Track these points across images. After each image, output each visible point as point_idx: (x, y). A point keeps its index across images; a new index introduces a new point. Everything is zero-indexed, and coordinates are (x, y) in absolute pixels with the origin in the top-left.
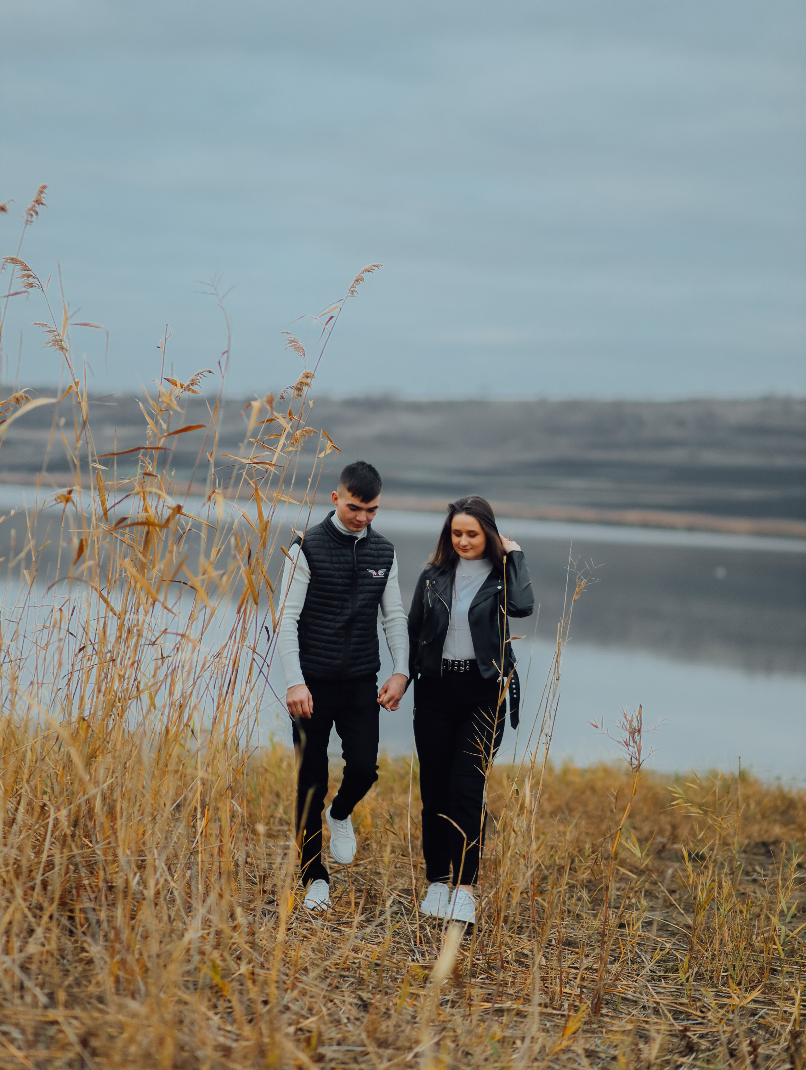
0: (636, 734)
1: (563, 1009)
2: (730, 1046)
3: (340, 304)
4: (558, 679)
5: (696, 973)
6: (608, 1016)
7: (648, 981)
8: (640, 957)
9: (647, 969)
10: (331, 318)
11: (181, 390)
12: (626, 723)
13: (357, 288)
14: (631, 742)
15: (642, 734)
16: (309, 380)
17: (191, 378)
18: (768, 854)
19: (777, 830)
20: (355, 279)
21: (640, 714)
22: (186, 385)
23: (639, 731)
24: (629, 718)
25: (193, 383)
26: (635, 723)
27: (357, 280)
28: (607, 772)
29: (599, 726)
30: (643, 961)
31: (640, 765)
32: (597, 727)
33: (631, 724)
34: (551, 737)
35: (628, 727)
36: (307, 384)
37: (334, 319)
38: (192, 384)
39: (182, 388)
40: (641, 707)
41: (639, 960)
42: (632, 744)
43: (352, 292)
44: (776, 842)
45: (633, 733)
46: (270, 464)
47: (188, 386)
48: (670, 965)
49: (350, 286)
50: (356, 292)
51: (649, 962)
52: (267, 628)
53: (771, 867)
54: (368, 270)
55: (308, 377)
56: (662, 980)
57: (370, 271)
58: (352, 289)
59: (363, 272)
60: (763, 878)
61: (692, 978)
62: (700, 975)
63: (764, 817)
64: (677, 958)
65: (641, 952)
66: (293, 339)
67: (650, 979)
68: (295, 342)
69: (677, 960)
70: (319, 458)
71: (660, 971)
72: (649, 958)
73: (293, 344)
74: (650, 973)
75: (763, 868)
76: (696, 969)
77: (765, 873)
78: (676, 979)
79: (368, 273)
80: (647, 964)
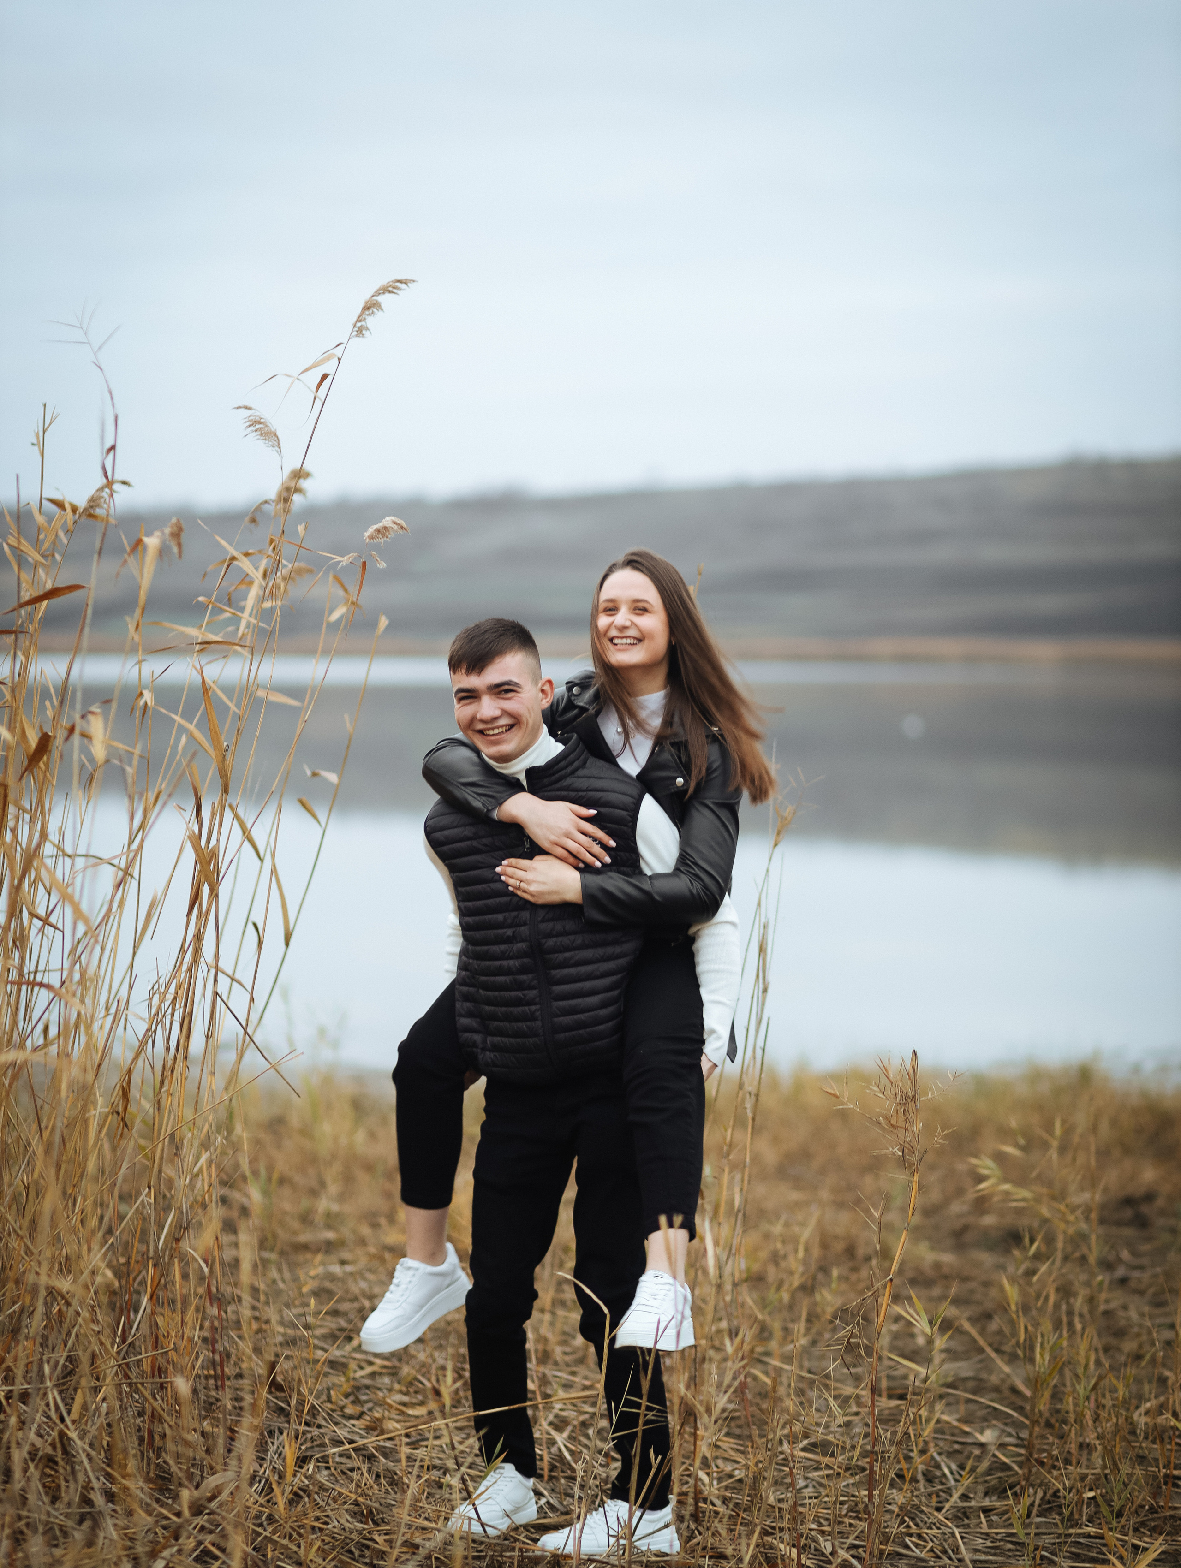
8: (938, 1466)
9: (956, 1495)
10: (325, 377)
11: (75, 518)
13: (370, 321)
16: (302, 484)
18: (1142, 1222)
19: (1149, 1174)
20: (362, 305)
22: (81, 508)
25: (94, 503)
27: (367, 308)
30: (944, 1475)
36: (298, 489)
37: (329, 379)
38: (92, 506)
39: (75, 513)
41: (938, 1473)
43: (360, 330)
44: (1149, 1197)
47: (86, 509)
48: (993, 1480)
49: (355, 319)
50: (367, 329)
51: (958, 1477)
52: (255, 926)
53: (1145, 1247)
54: (386, 290)
55: (299, 478)
56: (982, 1516)
57: (390, 292)
58: (359, 324)
59: (378, 293)
60: (1136, 1274)
61: (1035, 1511)
62: (1049, 1502)
63: (1127, 1150)
64: (1005, 1464)
65: (940, 1454)
66: (257, 419)
67: (959, 1515)
68: (260, 423)
69: (1006, 1467)
70: (328, 624)
71: (975, 1493)
72: (954, 1467)
73: (257, 426)
74: (961, 1504)
75: (1134, 1253)
76: (1040, 1494)
77: (1136, 1262)
78: (1006, 1512)
79: (387, 295)
80: (952, 1483)
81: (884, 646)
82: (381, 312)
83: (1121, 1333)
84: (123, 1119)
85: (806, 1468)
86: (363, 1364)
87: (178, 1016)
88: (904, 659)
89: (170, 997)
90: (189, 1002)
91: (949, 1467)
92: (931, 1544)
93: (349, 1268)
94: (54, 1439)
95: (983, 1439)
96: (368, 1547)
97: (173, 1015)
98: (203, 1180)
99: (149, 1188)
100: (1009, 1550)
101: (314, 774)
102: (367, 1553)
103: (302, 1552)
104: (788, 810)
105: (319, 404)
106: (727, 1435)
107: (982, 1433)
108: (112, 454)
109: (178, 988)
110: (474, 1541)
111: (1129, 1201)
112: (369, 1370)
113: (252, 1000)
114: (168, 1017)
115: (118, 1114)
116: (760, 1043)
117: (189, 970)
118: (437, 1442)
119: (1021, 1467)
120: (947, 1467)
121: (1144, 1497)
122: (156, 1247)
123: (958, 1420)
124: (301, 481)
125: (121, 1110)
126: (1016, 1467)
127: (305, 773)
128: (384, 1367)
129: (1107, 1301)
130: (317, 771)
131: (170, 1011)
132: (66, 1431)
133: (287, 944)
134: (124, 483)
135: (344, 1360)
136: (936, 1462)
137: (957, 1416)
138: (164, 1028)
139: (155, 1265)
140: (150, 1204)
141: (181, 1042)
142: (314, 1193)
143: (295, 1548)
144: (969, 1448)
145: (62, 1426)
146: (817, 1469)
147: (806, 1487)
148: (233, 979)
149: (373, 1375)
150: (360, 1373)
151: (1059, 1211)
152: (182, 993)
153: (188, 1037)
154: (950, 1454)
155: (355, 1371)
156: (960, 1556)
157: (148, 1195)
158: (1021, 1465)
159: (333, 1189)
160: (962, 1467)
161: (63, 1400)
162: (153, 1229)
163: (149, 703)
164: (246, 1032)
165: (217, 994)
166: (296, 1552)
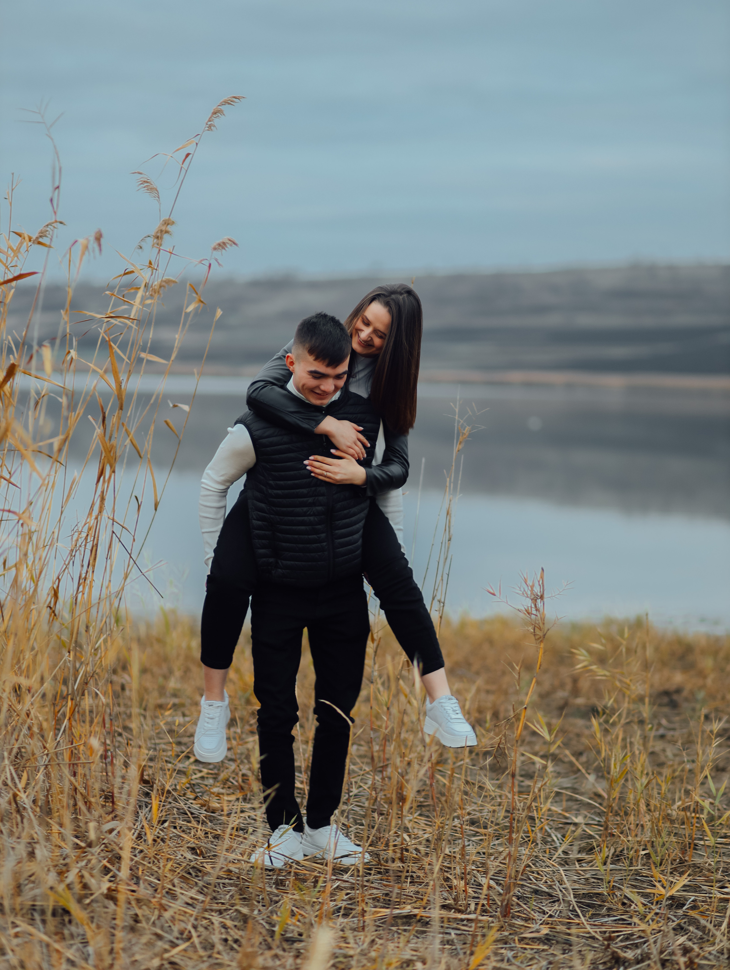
0: (539, 601)
1: (469, 910)
2: (662, 956)
3: (196, 140)
4: (449, 540)
5: (613, 855)
6: (519, 917)
7: (561, 865)
8: (550, 836)
9: (560, 851)
10: (188, 155)
11: (30, 244)
12: (526, 589)
13: (216, 122)
14: (534, 609)
15: (545, 600)
16: (169, 228)
17: (39, 230)
18: (674, 705)
19: (678, 678)
20: (212, 111)
21: (542, 578)
22: (34, 238)
23: (542, 597)
24: (530, 583)
25: (42, 234)
26: (537, 590)
27: (215, 113)
28: (504, 623)
29: (497, 593)
30: (553, 841)
31: (544, 635)
32: (494, 595)
33: (532, 590)
34: (444, 603)
35: (529, 593)
36: (167, 232)
37: (190, 156)
38: (41, 236)
39: (30, 241)
40: (543, 570)
41: (549, 839)
42: (534, 612)
43: (210, 127)
44: (678, 691)
45: (534, 600)
46: (128, 318)
47: (37, 238)
48: (583, 844)
49: (207, 120)
50: (214, 126)
51: (561, 842)
52: (136, 497)
53: (677, 719)
54: (226, 103)
55: (168, 224)
56: (577, 863)
57: (229, 104)
58: (209, 123)
59: (222, 104)
60: (671, 733)
61: (609, 861)
62: (618, 856)
63: (664, 664)
64: (590, 835)
65: (550, 829)
66: (146, 180)
67: (562, 863)
68: (147, 182)
69: (591, 837)
70: (186, 313)
71: (572, 851)
72: (559, 836)
73: (146, 184)
74: (562, 856)
75: (669, 721)
76: (612, 850)
77: (671, 726)
78: (591, 861)
79: (227, 105)
80: (558, 844)
81: (517, 376)
82: (223, 117)
83: (661, 765)
84: (54, 612)
85: (468, 835)
86: (196, 772)
87: (89, 546)
88: (528, 385)
89: (84, 535)
90: (96, 538)
91: (556, 836)
92: (545, 878)
93: (187, 719)
94: (10, 799)
95: (576, 820)
96: (200, 871)
97: (85, 545)
98: (101, 653)
99: (69, 652)
100: (593, 882)
101: (175, 406)
102: (200, 874)
103: (160, 871)
104: (467, 429)
105: (183, 171)
106: (420, 815)
107: (576, 817)
108: (57, 190)
109: (90, 529)
110: (266, 870)
111: (666, 693)
112: (199, 775)
113: (134, 540)
114: (82, 549)
115: (51, 608)
116: (446, 571)
117: (96, 518)
118: (242, 815)
119: (600, 837)
120: (555, 836)
121: (677, 853)
122: (73, 688)
123: (562, 810)
124: (169, 227)
125: (52, 606)
126: (597, 837)
127: (169, 405)
128: (208, 774)
129: (653, 746)
130: (176, 404)
131: (84, 543)
132: (18, 793)
133: (156, 509)
134: (61, 223)
135: (185, 770)
136: (548, 833)
137: (561, 808)
138: (80, 554)
139: (72, 699)
140: (70, 661)
141: (91, 562)
142: (166, 678)
143: (156, 869)
144: (568, 826)
145: (15, 790)
146: (474, 836)
147: (469, 845)
148: (123, 527)
149: (202, 778)
150: (194, 777)
151: (626, 683)
152: (92, 532)
153: (95, 559)
154: (557, 829)
155: (192, 775)
156: (564, 886)
157: (69, 656)
158: (600, 836)
159: (178, 674)
160: (564, 836)
161: (16, 771)
162: (72, 678)
163: (74, 357)
164: (131, 557)
165: (113, 532)
166: (156, 872)
